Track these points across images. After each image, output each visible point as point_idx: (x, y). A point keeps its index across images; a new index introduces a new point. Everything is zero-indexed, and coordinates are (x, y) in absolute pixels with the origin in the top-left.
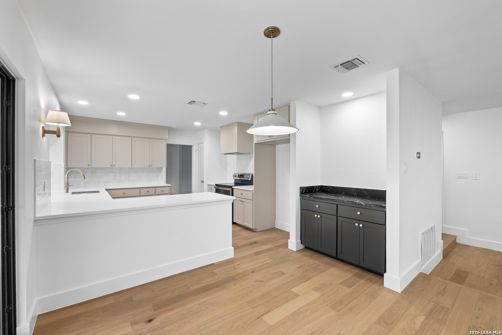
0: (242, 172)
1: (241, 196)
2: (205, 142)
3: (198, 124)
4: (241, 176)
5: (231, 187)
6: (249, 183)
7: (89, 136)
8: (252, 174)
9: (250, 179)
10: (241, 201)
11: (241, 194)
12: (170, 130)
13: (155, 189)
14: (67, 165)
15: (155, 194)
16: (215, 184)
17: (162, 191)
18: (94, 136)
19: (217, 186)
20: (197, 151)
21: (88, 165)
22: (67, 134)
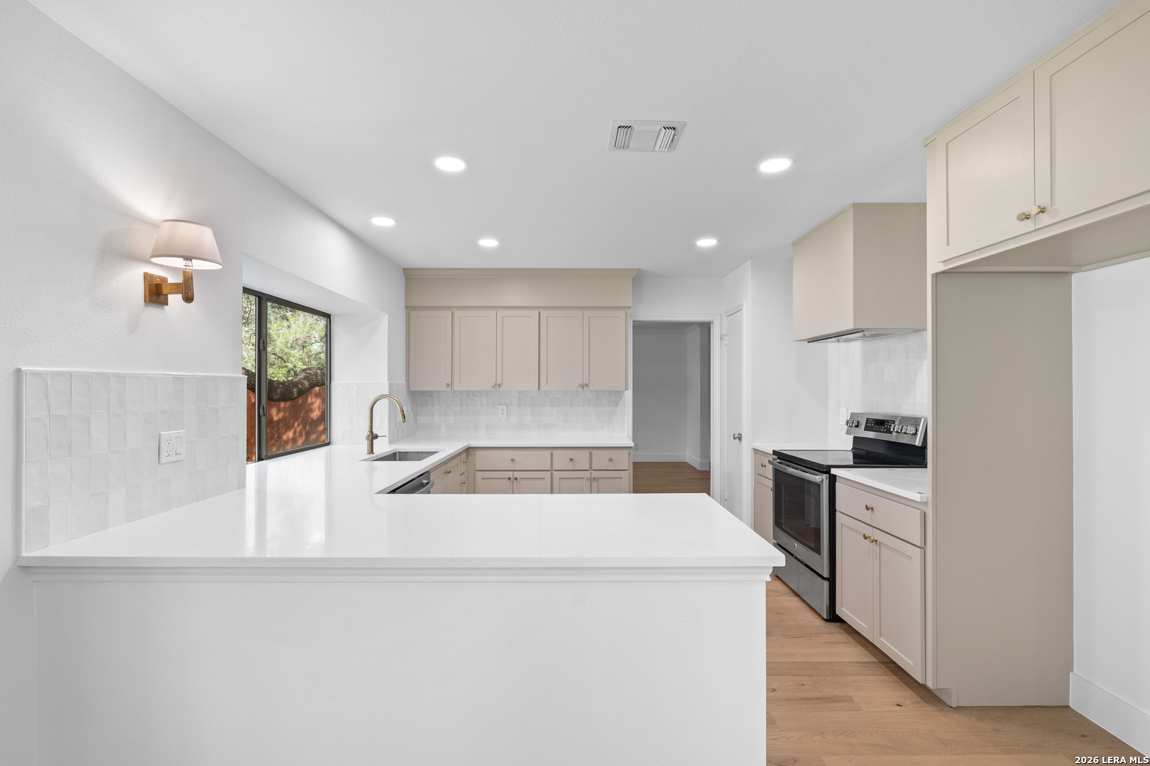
0: (883, 409)
1: (866, 516)
2: (744, 308)
3: (707, 243)
4: (880, 424)
5: (825, 470)
6: (911, 456)
7: (448, 314)
8: (926, 420)
9: (918, 442)
10: (865, 537)
11: (867, 508)
12: (637, 279)
13: (591, 455)
14: (408, 386)
15: (591, 469)
16: (774, 451)
17: (611, 460)
18: (458, 313)
19: (779, 458)
20: (726, 338)
21: (447, 384)
22: (409, 313)
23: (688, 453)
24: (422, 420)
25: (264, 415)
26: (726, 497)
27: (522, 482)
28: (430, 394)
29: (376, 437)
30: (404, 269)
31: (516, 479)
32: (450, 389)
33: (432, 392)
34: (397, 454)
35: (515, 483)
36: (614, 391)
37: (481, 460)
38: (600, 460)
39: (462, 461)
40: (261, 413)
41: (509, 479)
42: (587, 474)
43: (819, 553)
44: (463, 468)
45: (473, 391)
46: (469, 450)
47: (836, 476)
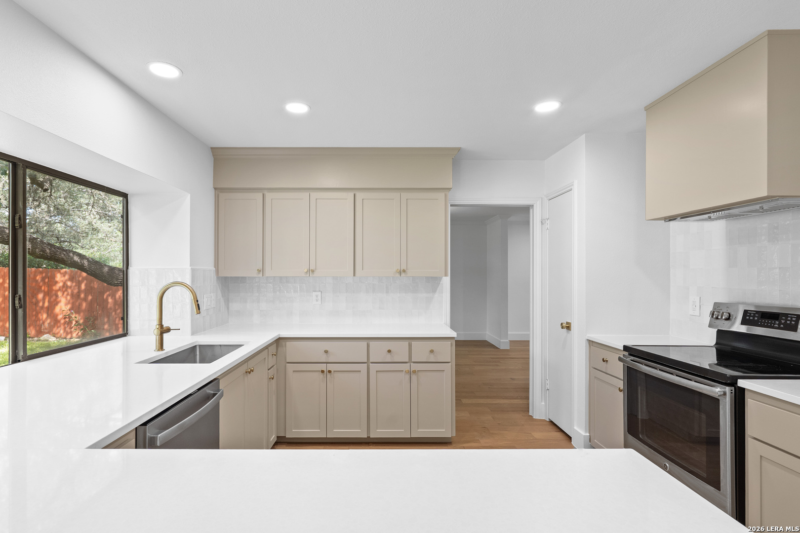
2: (575, 187)
3: (547, 107)
4: (770, 318)
5: (730, 381)
7: (259, 196)
13: (410, 346)
14: (217, 271)
15: (410, 361)
16: (624, 346)
17: (432, 351)
18: (269, 196)
19: (630, 355)
20: (548, 222)
21: (258, 270)
22: (218, 195)
23: (487, 333)
24: (235, 306)
25: (21, 307)
26: (548, 387)
27: (336, 374)
28: (242, 280)
29: (168, 330)
30: (212, 148)
31: (330, 372)
32: (261, 275)
33: (245, 278)
34: (198, 348)
35: (329, 375)
36: (432, 278)
37: (292, 352)
38: (420, 352)
39: (270, 354)
40: (17, 305)
41: (323, 372)
42: (406, 367)
43: (718, 487)
44: (271, 361)
45: (286, 277)
46: (279, 342)
47: (744, 388)
